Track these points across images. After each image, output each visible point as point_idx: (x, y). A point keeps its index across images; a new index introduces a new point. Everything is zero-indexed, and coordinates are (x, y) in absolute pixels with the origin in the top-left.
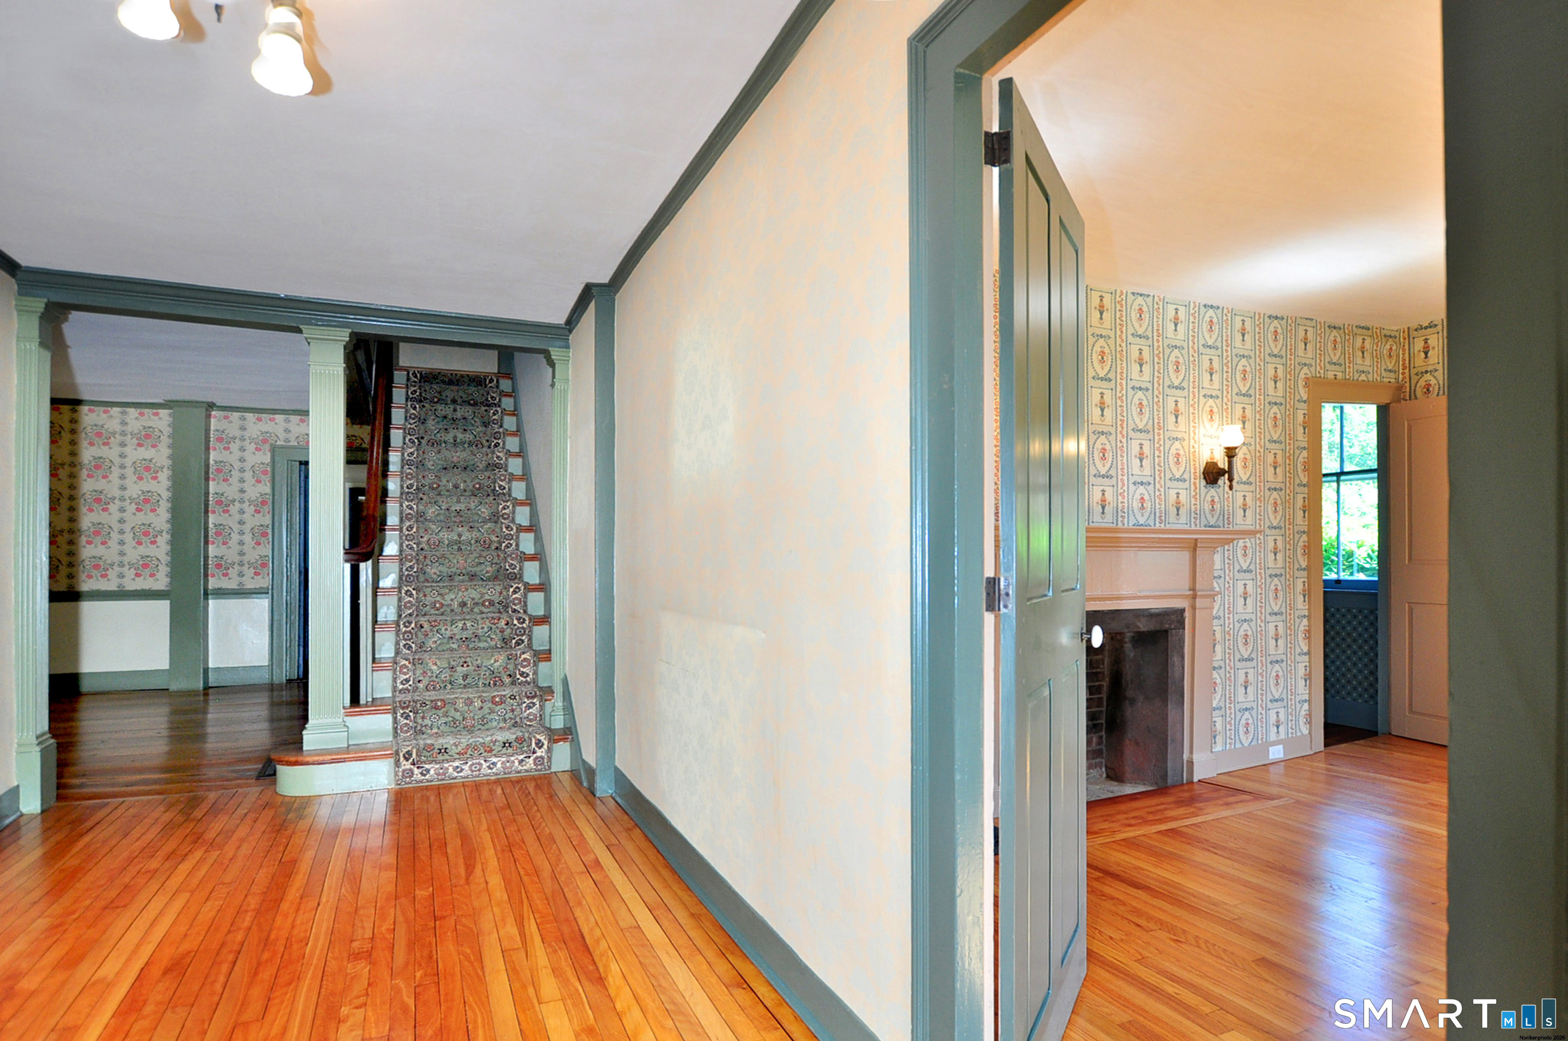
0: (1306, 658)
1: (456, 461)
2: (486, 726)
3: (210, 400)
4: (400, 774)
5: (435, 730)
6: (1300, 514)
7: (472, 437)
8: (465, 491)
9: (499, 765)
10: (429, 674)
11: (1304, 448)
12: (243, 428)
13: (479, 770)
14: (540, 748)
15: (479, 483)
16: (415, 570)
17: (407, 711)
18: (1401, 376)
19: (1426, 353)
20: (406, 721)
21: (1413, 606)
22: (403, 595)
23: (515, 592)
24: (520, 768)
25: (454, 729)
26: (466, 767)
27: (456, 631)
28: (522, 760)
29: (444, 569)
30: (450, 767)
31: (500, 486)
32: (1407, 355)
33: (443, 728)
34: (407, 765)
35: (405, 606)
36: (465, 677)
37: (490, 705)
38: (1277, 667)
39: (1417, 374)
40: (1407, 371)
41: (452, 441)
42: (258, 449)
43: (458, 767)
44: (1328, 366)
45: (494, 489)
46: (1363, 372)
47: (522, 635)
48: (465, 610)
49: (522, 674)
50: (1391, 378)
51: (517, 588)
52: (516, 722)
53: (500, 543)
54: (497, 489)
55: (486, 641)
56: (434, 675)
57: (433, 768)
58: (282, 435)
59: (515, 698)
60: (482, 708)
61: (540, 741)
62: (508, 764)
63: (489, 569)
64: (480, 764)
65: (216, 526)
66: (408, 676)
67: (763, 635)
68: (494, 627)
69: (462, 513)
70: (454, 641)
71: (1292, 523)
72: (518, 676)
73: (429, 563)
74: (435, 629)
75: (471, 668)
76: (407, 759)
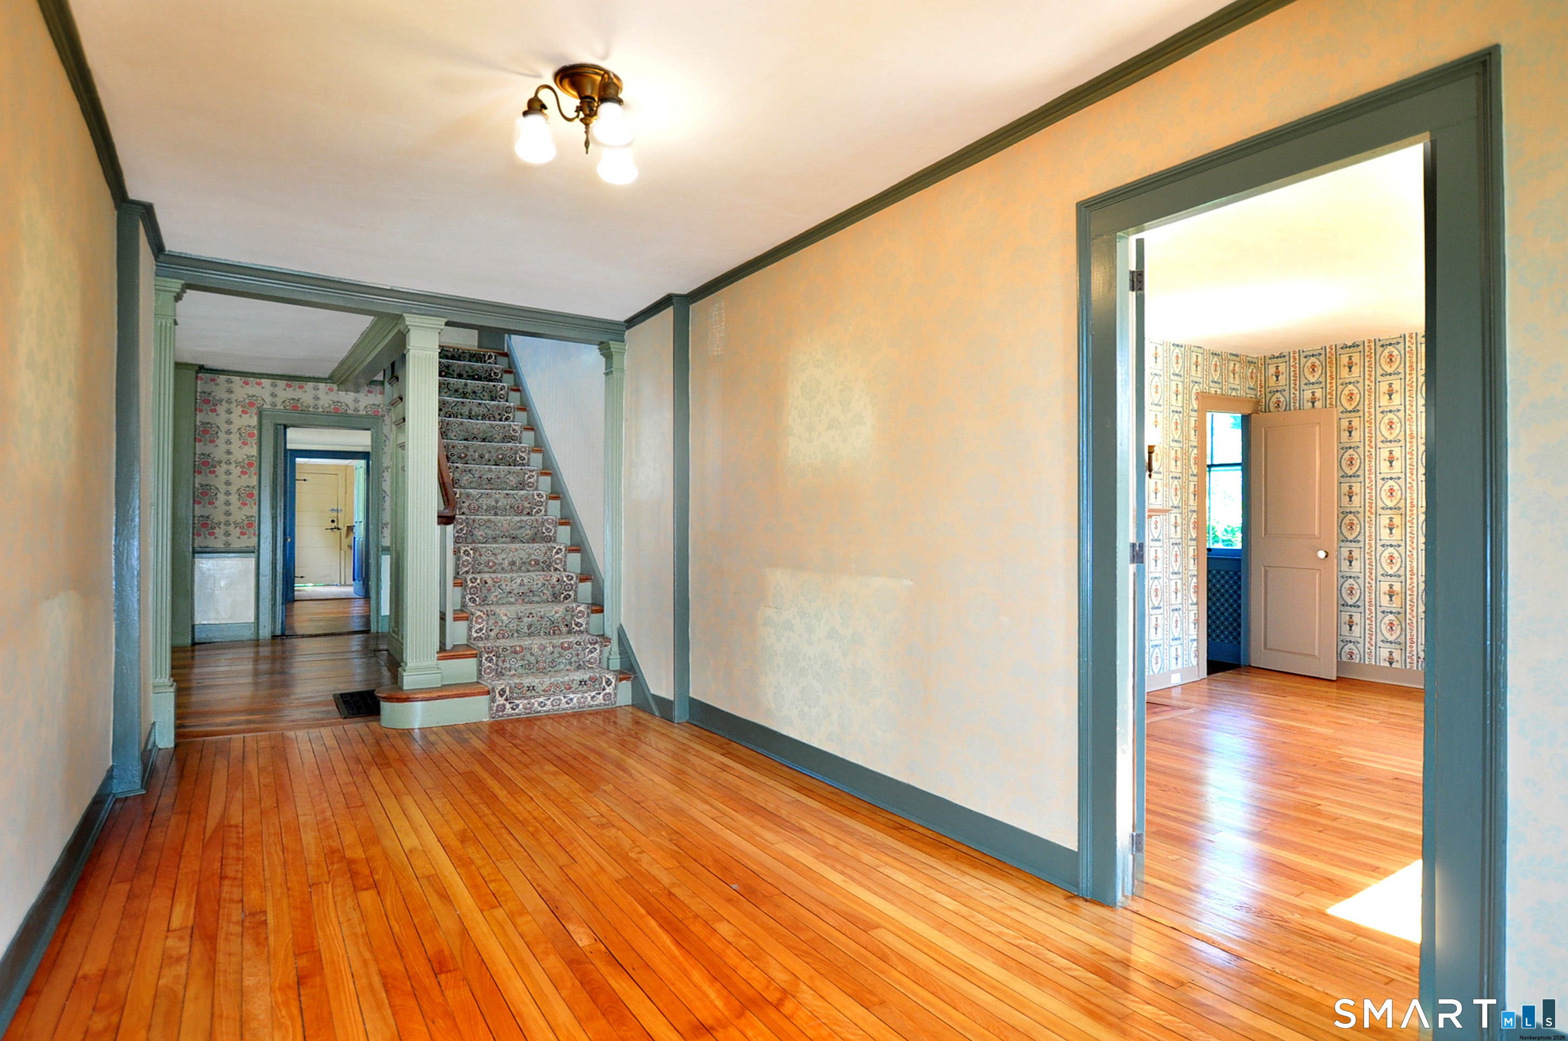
0: (1195, 607)
1: (476, 433)
2: (555, 669)
3: (202, 363)
4: (495, 708)
5: (513, 672)
6: (1192, 497)
7: (485, 410)
8: (489, 460)
9: (575, 700)
10: (500, 624)
11: (1195, 447)
12: (230, 391)
13: (559, 705)
14: (609, 685)
15: (502, 454)
16: (464, 532)
17: (491, 655)
18: (1259, 393)
19: (1277, 377)
20: (489, 664)
21: (1267, 568)
22: (462, 554)
23: (557, 553)
24: (592, 703)
25: (527, 671)
26: (549, 703)
27: (515, 586)
28: (594, 697)
29: (489, 532)
30: (535, 702)
31: (521, 457)
32: (1263, 377)
33: (520, 671)
34: (500, 701)
35: (463, 564)
36: (530, 626)
37: (560, 650)
38: (1176, 614)
39: (1270, 392)
40: (1263, 389)
41: (467, 413)
42: (244, 412)
43: (542, 702)
44: (1211, 384)
45: (515, 460)
46: (1234, 389)
47: (570, 590)
48: (514, 568)
49: (577, 624)
50: (1251, 394)
51: (559, 549)
52: (580, 665)
53: (532, 509)
54: (518, 459)
55: (539, 596)
56: (504, 625)
57: (522, 703)
58: (269, 400)
59: (580, 644)
60: (553, 652)
61: (609, 679)
62: (582, 700)
63: (528, 532)
64: (560, 700)
65: (202, 486)
66: (481, 626)
67: (911, 583)
68: (547, 583)
69: (492, 481)
70: (512, 595)
71: (1187, 504)
72: (574, 626)
73: (478, 526)
74: (497, 585)
75: (536, 619)
76: (501, 696)
